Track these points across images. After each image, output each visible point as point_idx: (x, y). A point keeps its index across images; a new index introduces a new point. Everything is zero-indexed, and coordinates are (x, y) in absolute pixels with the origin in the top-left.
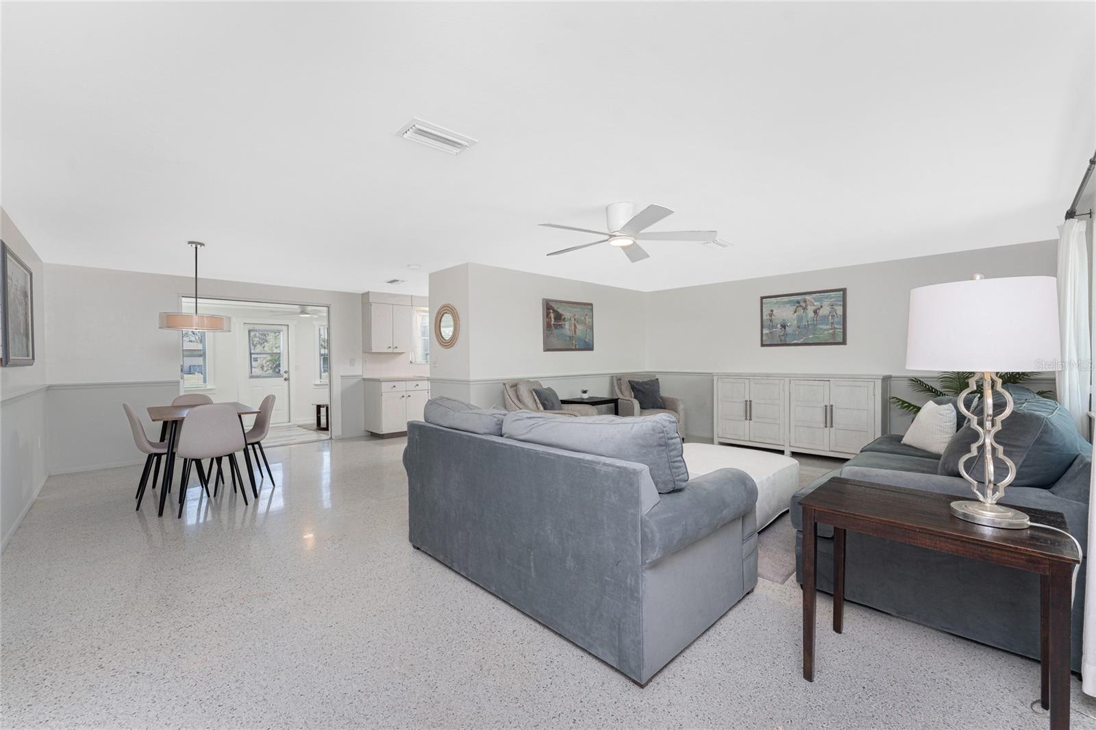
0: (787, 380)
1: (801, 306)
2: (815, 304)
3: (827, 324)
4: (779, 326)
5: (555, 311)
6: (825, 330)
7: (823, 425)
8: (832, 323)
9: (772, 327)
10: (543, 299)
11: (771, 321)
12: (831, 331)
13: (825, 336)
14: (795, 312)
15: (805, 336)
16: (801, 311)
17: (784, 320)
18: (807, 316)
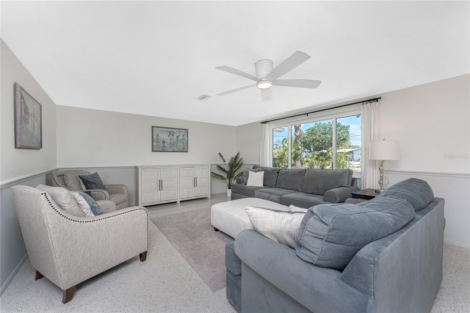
0: (179, 168)
1: (171, 134)
2: (177, 134)
4: (161, 142)
7: (193, 186)
11: (158, 139)
12: (183, 146)
14: (169, 136)
15: (173, 148)
16: (171, 136)
17: (164, 139)
18: (174, 139)
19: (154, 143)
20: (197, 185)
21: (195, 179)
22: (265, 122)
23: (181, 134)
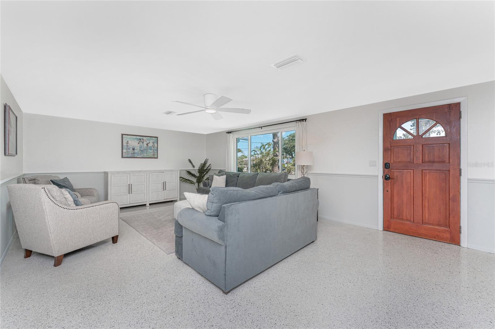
0: (148, 173)
4: (131, 149)
7: (162, 190)
11: (127, 146)
12: (153, 153)
14: (139, 144)
16: (141, 143)
18: (144, 146)
19: (123, 150)
20: (166, 189)
21: (164, 184)
22: (229, 132)
23: (151, 141)
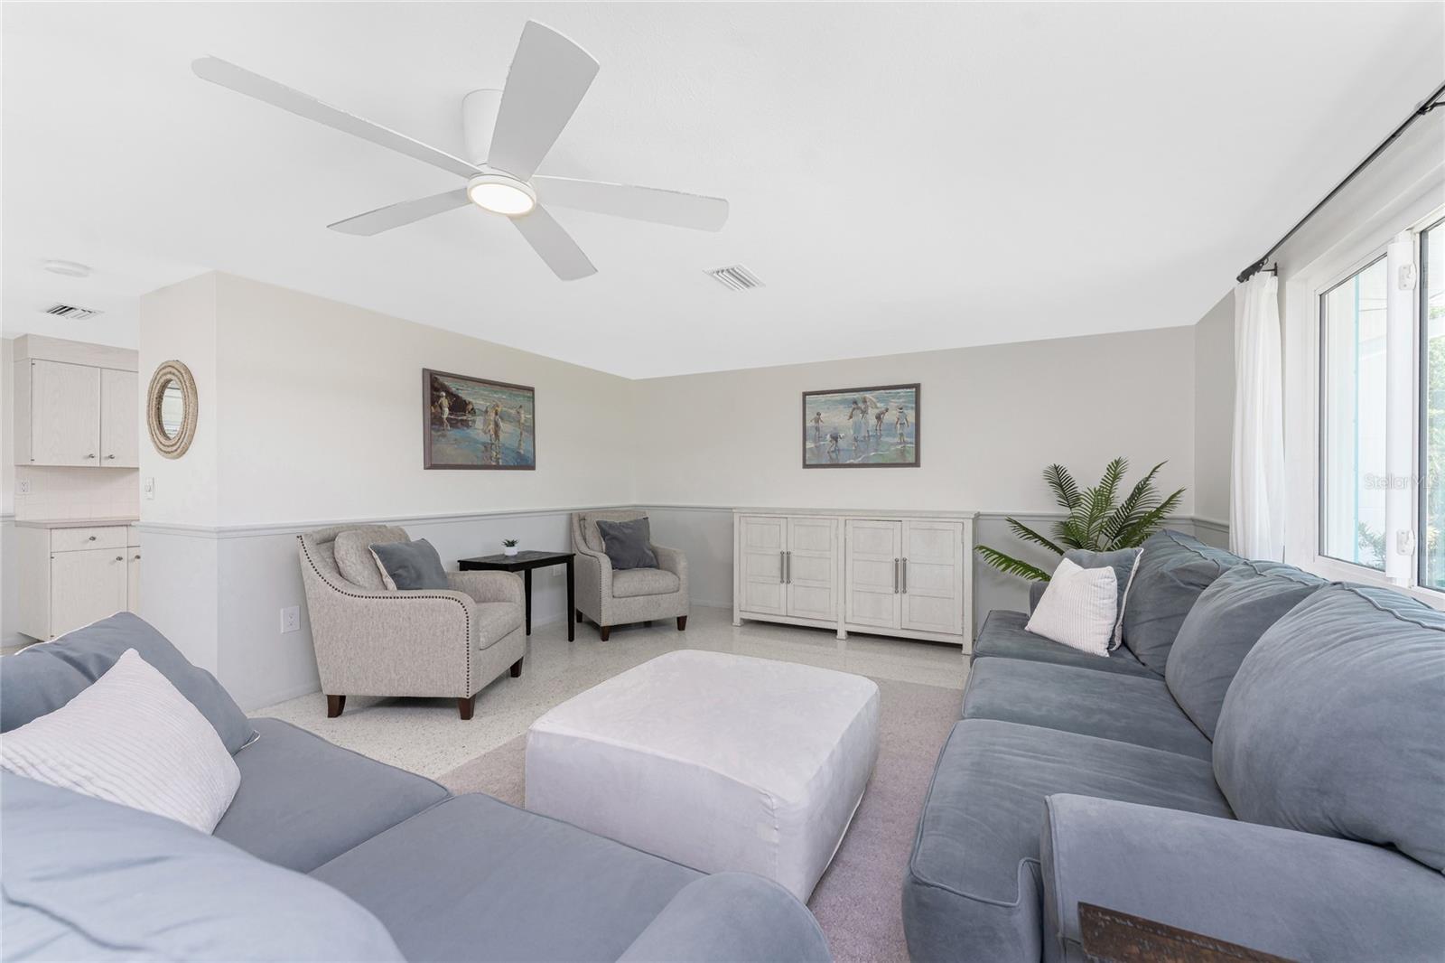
0: (842, 519)
1: (859, 408)
2: (878, 405)
3: (894, 437)
4: (828, 437)
5: (450, 394)
6: (892, 444)
7: (892, 590)
8: (901, 435)
9: (818, 438)
10: (424, 370)
11: (817, 429)
13: (891, 455)
14: (851, 417)
15: (863, 453)
17: (835, 428)
18: (867, 423)
20: (909, 590)
21: (901, 568)
23: (893, 404)
